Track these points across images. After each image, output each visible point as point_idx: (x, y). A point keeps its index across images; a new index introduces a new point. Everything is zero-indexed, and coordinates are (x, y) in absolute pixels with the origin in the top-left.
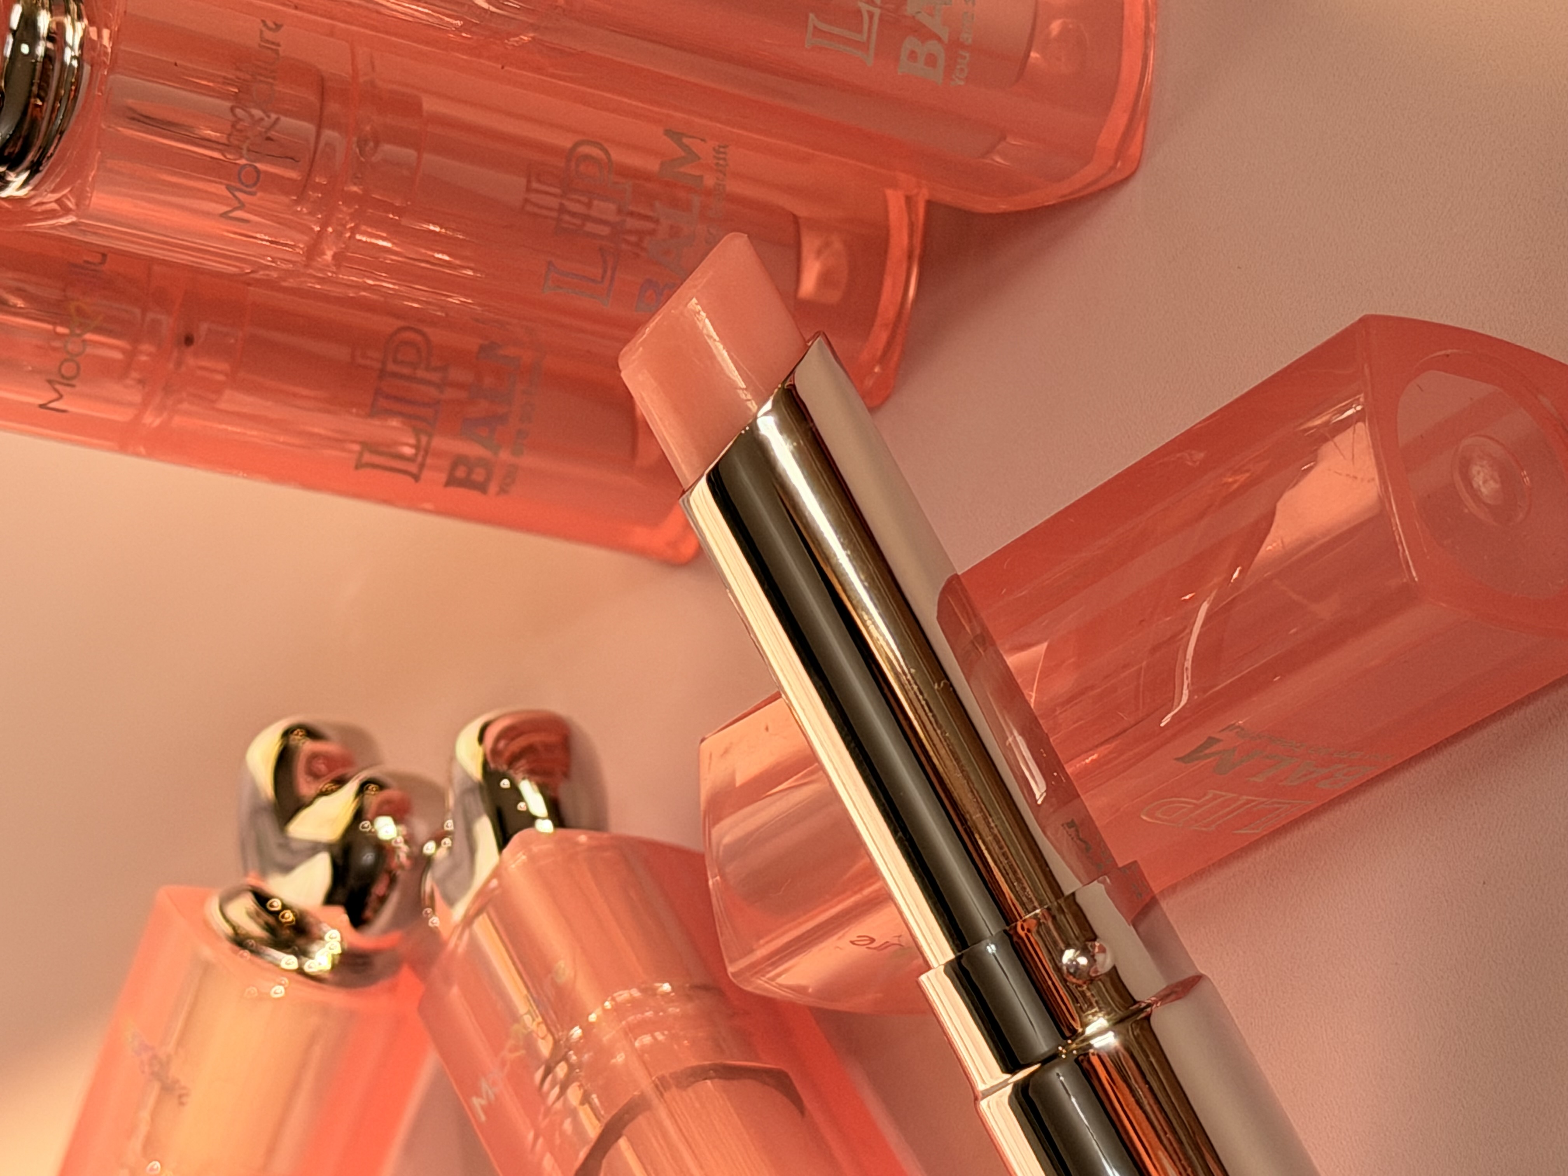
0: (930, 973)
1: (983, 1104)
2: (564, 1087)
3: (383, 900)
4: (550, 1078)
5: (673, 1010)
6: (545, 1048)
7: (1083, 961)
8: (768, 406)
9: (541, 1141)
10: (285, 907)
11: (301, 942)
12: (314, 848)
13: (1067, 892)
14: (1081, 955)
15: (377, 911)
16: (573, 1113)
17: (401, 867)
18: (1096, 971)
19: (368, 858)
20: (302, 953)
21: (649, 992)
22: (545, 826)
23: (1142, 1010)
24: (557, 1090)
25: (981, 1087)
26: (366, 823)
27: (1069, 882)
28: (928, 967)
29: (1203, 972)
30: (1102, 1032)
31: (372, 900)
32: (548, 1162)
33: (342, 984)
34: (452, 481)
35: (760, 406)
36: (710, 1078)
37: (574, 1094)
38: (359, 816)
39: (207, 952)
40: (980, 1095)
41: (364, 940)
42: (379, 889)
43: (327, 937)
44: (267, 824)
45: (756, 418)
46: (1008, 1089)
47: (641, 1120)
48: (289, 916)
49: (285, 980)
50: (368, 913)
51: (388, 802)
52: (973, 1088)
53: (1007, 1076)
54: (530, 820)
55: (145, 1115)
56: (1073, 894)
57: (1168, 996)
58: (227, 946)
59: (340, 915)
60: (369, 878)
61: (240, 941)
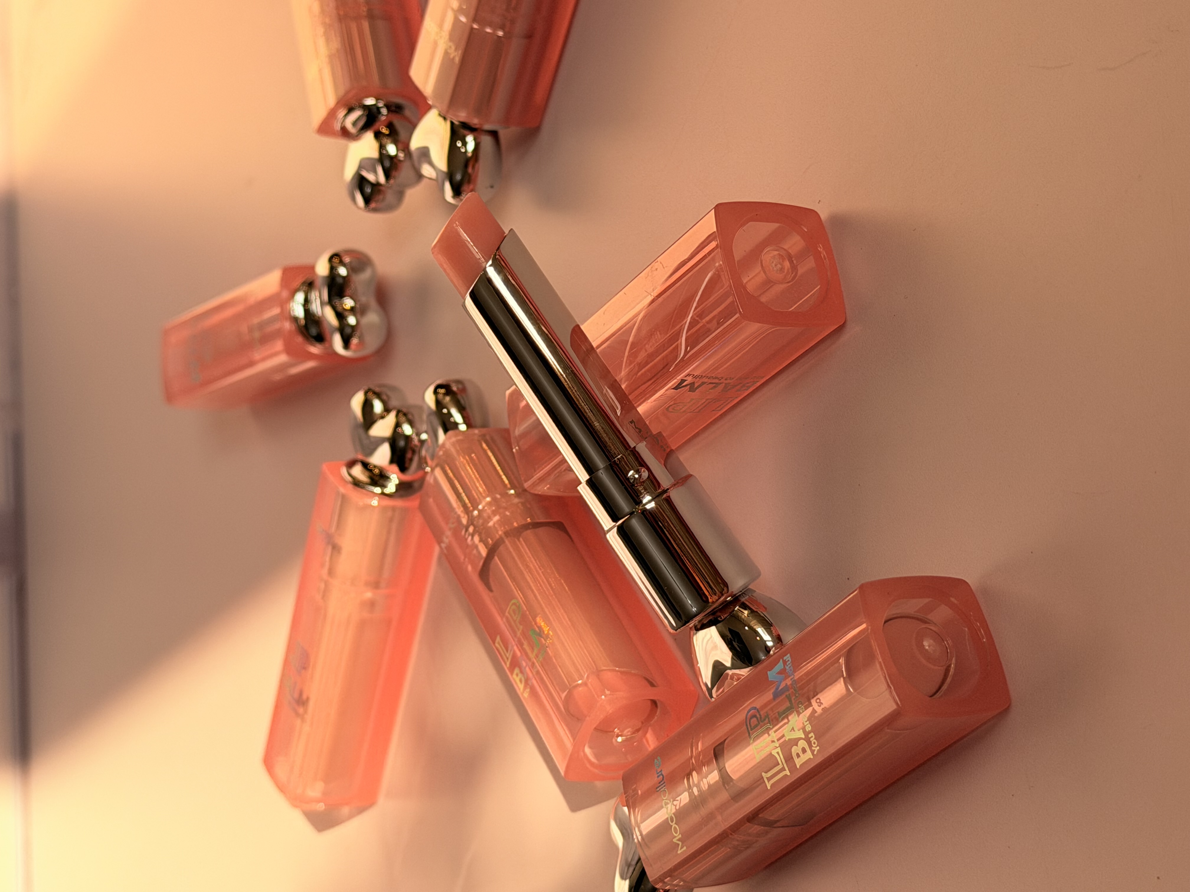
0: (581, 486)
1: (608, 536)
2: (473, 536)
3: (411, 460)
4: (467, 533)
5: (516, 500)
6: (464, 521)
7: (637, 476)
8: (490, 262)
9: (467, 559)
10: (375, 466)
11: (381, 481)
12: (381, 440)
13: (632, 446)
14: (637, 474)
16: (476, 547)
17: (415, 446)
18: (643, 479)
19: (402, 443)
20: (383, 486)
21: (505, 495)
22: (463, 427)
23: (665, 491)
24: (470, 538)
25: (606, 529)
26: (400, 428)
27: (632, 444)
28: (580, 483)
29: (691, 473)
30: (650, 502)
31: (407, 460)
32: (470, 568)
33: (401, 497)
35: (487, 262)
36: (530, 529)
37: (476, 539)
38: (398, 425)
39: (342, 490)
40: (606, 532)
41: (407, 477)
42: (409, 455)
43: (391, 477)
44: (361, 431)
45: (486, 268)
46: (615, 529)
47: (502, 548)
48: (377, 471)
49: (377, 498)
50: (407, 465)
51: (407, 419)
52: (603, 529)
53: (614, 524)
54: (456, 425)
55: (328, 559)
56: (635, 447)
57: (675, 485)
58: (350, 486)
59: (395, 468)
60: (403, 451)
61: (356, 483)
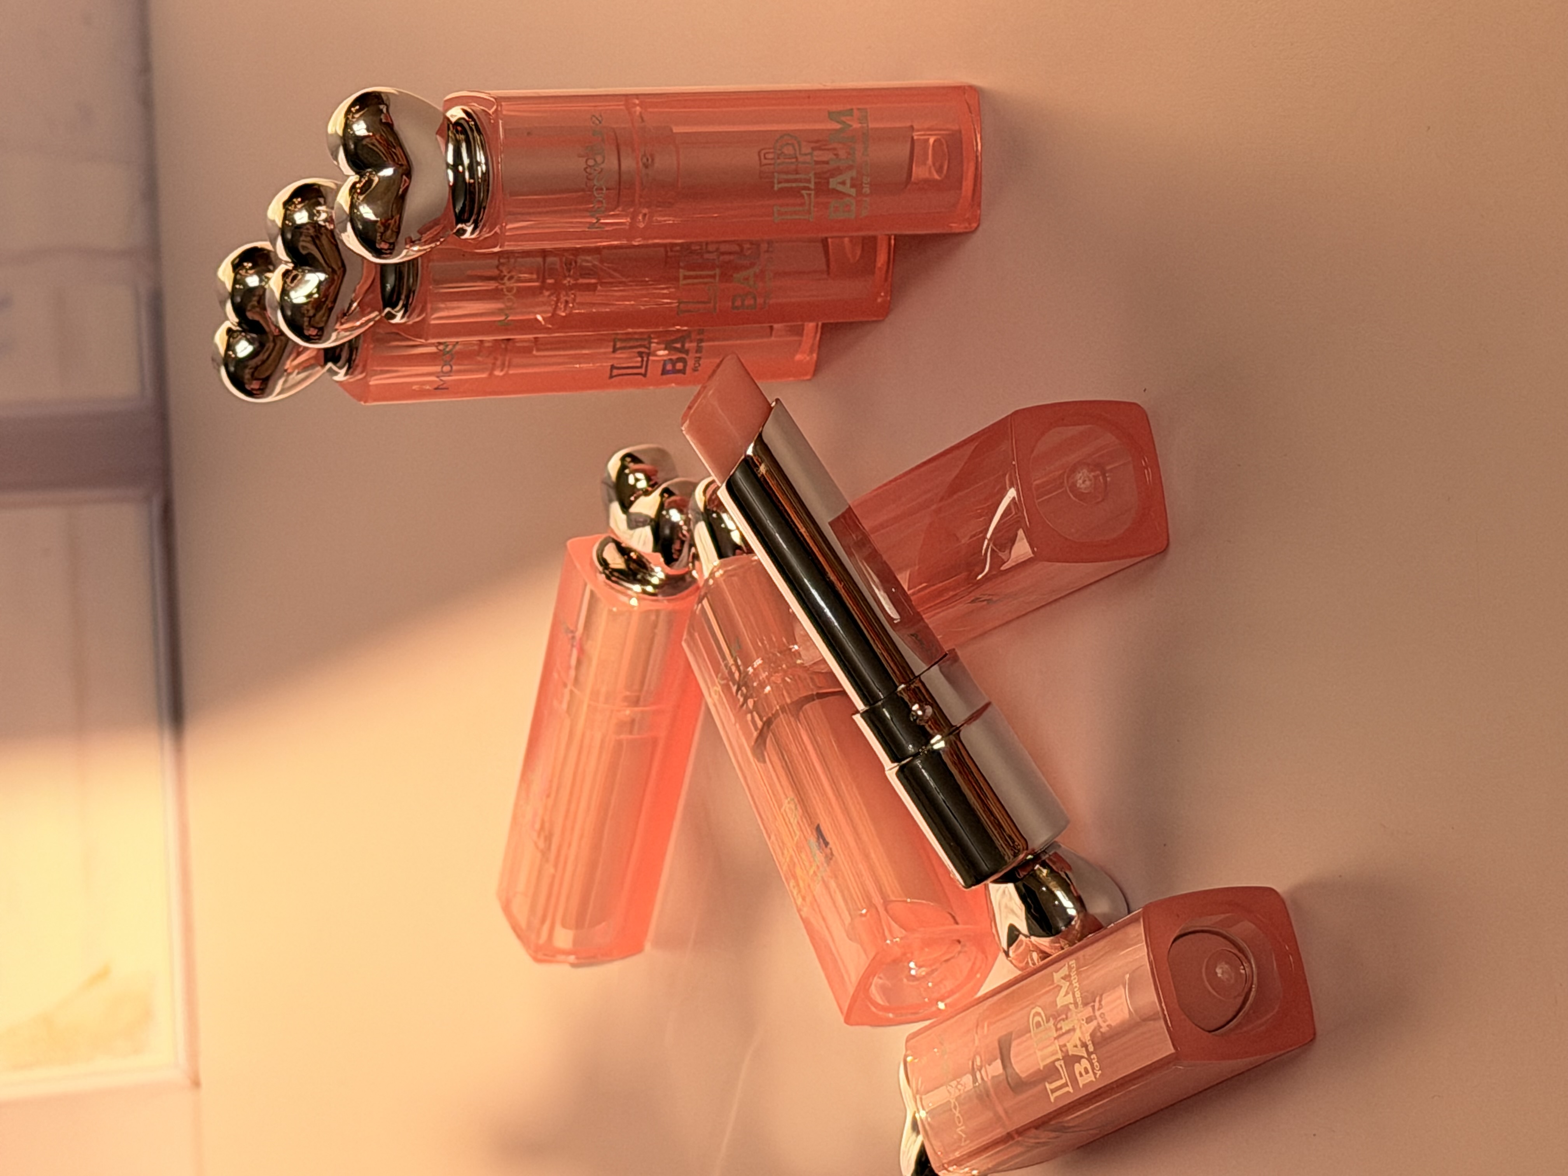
0: (857, 715)
1: (886, 776)
2: (746, 700)
6: (736, 676)
10: (633, 551)
11: (641, 575)
12: (643, 521)
15: (679, 555)
17: (684, 536)
18: (928, 715)
19: (667, 531)
20: (643, 582)
23: (956, 729)
25: (886, 766)
26: (664, 513)
28: (855, 711)
29: (991, 700)
30: (939, 741)
31: (674, 551)
33: (665, 594)
34: (664, 372)
38: (662, 507)
40: (885, 769)
41: (674, 571)
42: (676, 546)
43: (654, 570)
46: (897, 768)
48: (636, 558)
49: (636, 598)
50: (673, 558)
51: (675, 501)
52: (881, 768)
53: (895, 764)
55: (573, 663)
59: (659, 558)
60: (669, 540)
61: (610, 571)
